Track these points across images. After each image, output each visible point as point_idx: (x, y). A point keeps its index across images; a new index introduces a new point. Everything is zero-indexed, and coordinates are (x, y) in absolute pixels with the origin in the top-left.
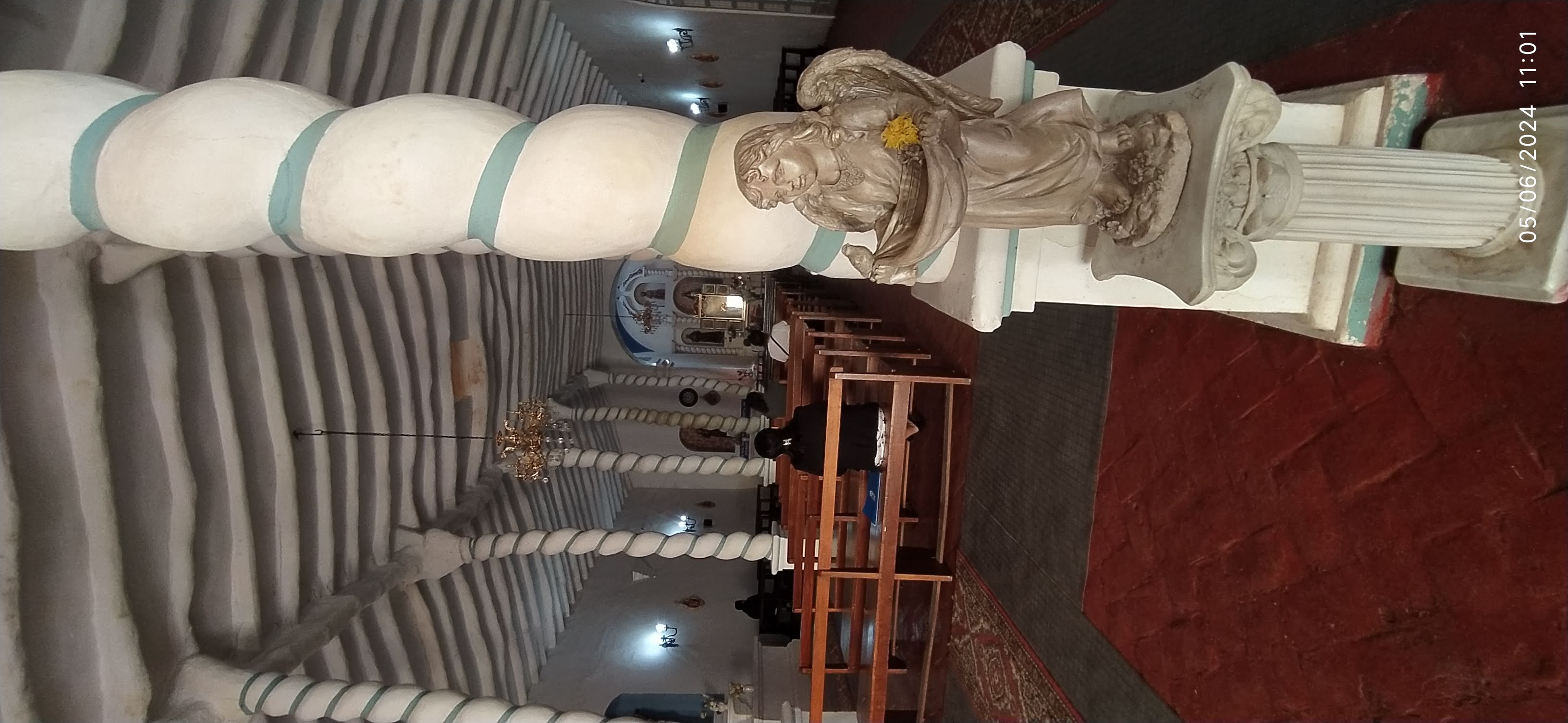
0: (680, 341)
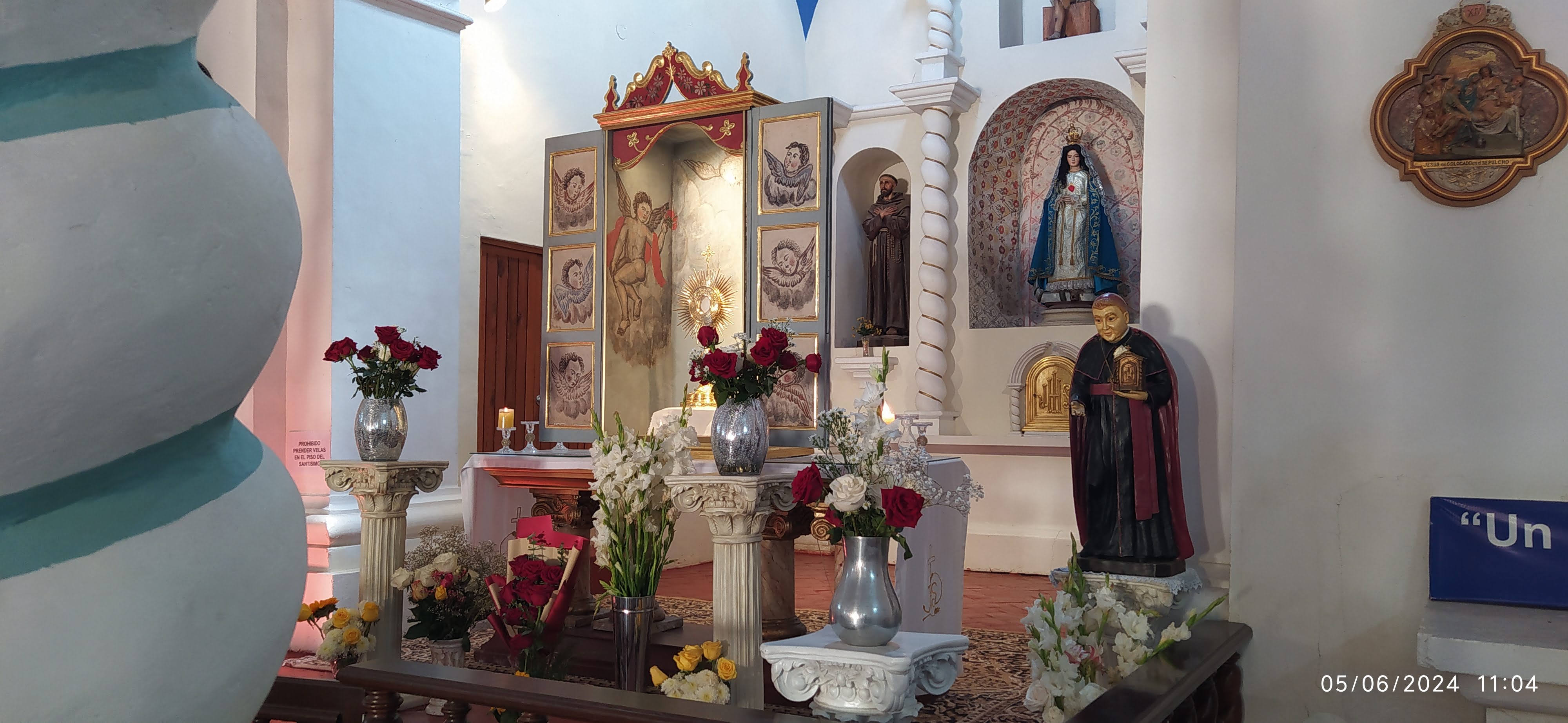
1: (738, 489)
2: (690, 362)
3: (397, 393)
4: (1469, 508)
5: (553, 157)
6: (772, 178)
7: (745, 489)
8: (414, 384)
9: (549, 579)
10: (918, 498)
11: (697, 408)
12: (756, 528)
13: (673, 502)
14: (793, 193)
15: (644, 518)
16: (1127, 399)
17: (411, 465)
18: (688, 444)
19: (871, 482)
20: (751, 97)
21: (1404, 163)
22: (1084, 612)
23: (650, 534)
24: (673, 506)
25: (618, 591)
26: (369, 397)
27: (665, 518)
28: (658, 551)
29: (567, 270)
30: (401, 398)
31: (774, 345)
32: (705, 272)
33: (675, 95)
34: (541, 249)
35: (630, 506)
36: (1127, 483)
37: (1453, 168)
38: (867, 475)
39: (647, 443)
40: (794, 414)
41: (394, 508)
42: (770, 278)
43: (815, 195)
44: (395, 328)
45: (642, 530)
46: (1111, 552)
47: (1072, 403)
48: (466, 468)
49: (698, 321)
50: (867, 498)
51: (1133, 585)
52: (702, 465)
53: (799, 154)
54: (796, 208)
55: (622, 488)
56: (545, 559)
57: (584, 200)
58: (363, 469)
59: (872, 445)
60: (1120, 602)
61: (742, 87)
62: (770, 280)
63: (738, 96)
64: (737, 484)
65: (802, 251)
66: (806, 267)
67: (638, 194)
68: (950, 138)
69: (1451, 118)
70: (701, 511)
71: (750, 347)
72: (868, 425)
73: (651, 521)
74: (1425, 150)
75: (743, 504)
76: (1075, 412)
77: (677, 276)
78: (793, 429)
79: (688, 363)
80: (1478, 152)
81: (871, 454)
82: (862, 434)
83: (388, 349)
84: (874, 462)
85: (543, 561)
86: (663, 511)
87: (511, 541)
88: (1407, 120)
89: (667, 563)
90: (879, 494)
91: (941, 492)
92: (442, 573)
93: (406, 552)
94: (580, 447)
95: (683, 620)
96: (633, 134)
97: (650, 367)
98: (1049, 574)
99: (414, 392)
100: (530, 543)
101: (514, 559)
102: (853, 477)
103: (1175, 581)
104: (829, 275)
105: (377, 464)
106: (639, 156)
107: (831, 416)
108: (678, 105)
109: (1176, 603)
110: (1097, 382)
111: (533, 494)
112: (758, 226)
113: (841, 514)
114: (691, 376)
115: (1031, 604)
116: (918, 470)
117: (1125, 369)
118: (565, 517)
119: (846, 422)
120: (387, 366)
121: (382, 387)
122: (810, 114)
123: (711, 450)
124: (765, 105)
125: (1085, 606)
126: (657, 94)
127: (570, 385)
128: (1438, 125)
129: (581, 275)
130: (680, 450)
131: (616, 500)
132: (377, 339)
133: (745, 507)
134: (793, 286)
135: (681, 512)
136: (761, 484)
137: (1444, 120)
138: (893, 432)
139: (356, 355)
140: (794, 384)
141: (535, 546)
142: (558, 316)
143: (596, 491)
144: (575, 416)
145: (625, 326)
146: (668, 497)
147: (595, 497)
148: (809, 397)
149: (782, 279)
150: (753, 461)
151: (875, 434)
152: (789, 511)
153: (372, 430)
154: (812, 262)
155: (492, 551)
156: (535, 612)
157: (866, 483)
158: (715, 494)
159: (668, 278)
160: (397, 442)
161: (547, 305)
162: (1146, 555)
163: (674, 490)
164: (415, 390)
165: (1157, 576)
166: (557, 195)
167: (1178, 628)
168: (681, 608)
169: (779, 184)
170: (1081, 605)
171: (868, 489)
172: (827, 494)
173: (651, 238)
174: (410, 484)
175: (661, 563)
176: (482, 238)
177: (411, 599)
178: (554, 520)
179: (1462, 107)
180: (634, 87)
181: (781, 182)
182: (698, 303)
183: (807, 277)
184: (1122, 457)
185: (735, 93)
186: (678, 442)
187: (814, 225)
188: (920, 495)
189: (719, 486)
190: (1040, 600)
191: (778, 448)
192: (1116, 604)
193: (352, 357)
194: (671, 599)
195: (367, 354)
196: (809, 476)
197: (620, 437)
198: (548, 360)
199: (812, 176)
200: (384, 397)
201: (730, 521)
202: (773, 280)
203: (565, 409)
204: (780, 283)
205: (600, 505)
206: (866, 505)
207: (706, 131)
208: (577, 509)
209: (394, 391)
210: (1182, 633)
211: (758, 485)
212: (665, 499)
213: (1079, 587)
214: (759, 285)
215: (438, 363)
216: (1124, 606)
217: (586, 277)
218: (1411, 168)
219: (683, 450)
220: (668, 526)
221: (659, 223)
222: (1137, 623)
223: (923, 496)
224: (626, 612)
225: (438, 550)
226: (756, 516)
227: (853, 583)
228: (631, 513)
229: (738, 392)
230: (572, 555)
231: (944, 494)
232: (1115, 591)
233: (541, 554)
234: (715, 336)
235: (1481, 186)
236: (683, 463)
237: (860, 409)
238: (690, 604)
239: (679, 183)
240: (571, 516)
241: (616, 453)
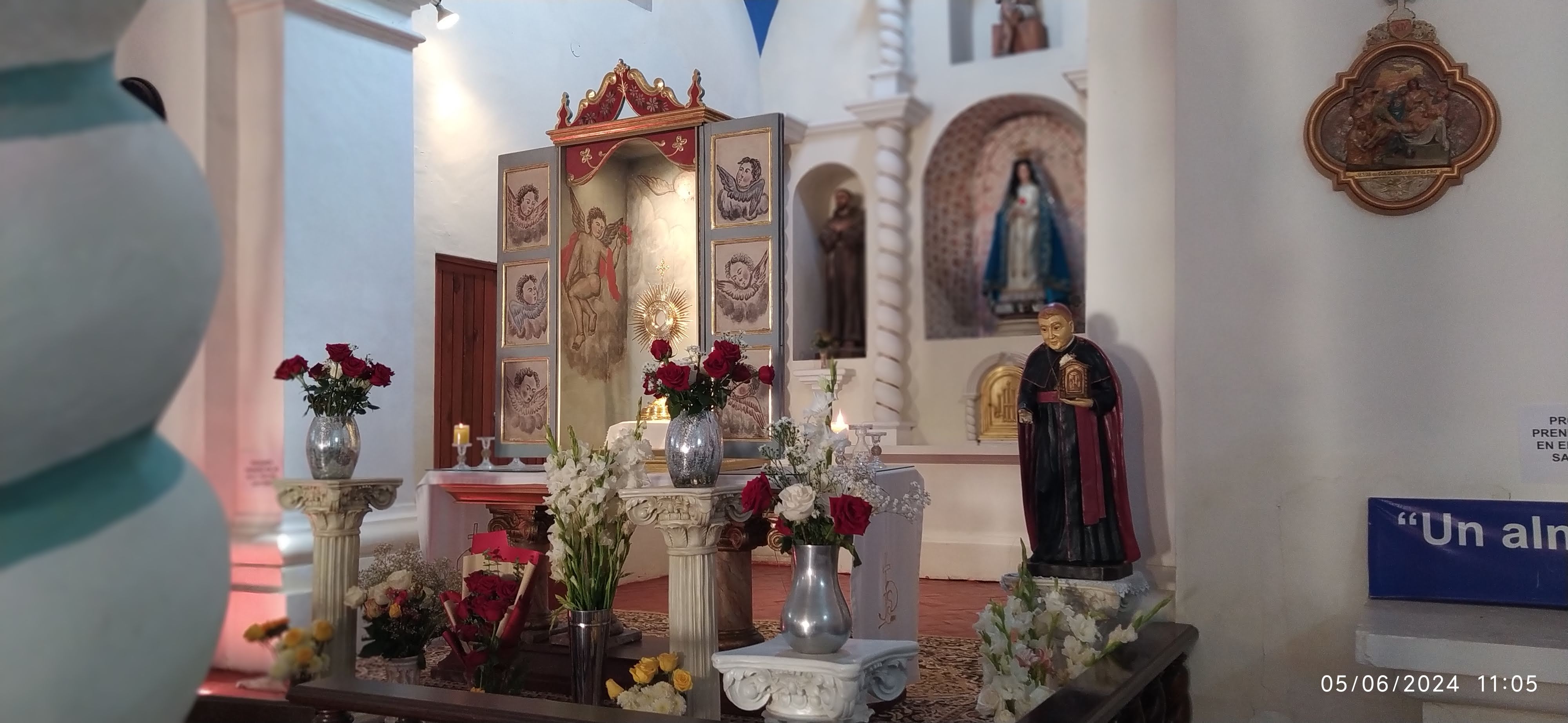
1: (692, 501)
2: (643, 376)
3: (349, 411)
4: (1405, 508)
5: (506, 173)
6: (725, 193)
7: (699, 500)
8: (367, 401)
9: (505, 595)
10: (866, 506)
11: (654, 421)
12: (710, 540)
13: (628, 516)
14: (746, 208)
15: (599, 531)
16: (1073, 407)
17: (363, 483)
18: (643, 457)
19: (820, 490)
20: (702, 114)
21: (1337, 173)
22: (1034, 616)
23: (605, 548)
24: (628, 519)
25: (574, 606)
26: (321, 415)
27: (620, 531)
28: (614, 564)
29: (521, 286)
30: (354, 415)
31: (727, 357)
32: (660, 286)
33: (627, 111)
34: (495, 265)
35: (585, 520)
36: (1074, 489)
37: (1384, 178)
38: (817, 484)
39: (601, 457)
40: (750, 425)
41: (347, 526)
42: (723, 292)
43: (768, 209)
44: (347, 345)
45: (597, 544)
46: (1060, 556)
47: (1020, 411)
48: (421, 486)
49: (653, 335)
50: (816, 507)
51: (1082, 589)
52: (658, 478)
53: (751, 169)
54: (749, 222)
55: (577, 503)
56: (501, 575)
57: (537, 216)
58: (315, 488)
59: (821, 454)
60: (1069, 606)
61: (694, 103)
62: (725, 293)
63: (690, 112)
64: (692, 496)
65: (756, 264)
66: (759, 280)
67: (592, 209)
68: (904, 153)
69: (1382, 129)
70: (657, 524)
71: (704, 359)
72: (817, 435)
73: (606, 535)
74: (1356, 161)
75: (698, 515)
76: (1023, 420)
77: (632, 291)
78: (748, 440)
79: (642, 376)
80: (1408, 162)
81: (819, 463)
82: (811, 443)
83: (340, 367)
84: (822, 471)
85: (498, 576)
86: (618, 524)
87: (466, 557)
88: (1339, 132)
89: (623, 577)
90: (827, 503)
91: (889, 500)
92: (396, 591)
93: (360, 570)
94: (535, 462)
95: (641, 632)
96: (586, 150)
97: (605, 381)
98: (999, 579)
99: (366, 409)
100: (486, 559)
101: (469, 575)
102: (802, 486)
103: (1122, 584)
104: (782, 288)
105: (329, 482)
106: (593, 172)
107: (780, 426)
108: (630, 121)
109: (1125, 606)
110: (1044, 390)
111: (490, 509)
112: (712, 240)
113: (790, 524)
114: (645, 389)
115: (982, 609)
116: (866, 478)
117: (1070, 377)
118: (522, 532)
119: (795, 432)
120: (339, 383)
121: (334, 404)
122: (761, 130)
123: (665, 463)
124: (716, 121)
125: (1035, 610)
126: (609, 111)
127: (526, 400)
128: (1369, 136)
129: (535, 291)
130: (635, 463)
131: (571, 515)
132: (329, 356)
133: (700, 519)
134: (747, 299)
135: (636, 526)
136: (715, 496)
137: (1375, 132)
138: (842, 441)
139: (307, 373)
140: (749, 396)
141: (491, 562)
142: (513, 332)
143: (551, 506)
144: (530, 431)
145: (580, 341)
146: (623, 510)
147: (549, 512)
148: (764, 409)
149: (736, 293)
150: (707, 472)
151: (824, 444)
152: (744, 522)
153: (325, 448)
154: (765, 275)
155: (447, 567)
156: (490, 627)
157: (814, 491)
158: (670, 507)
159: (624, 294)
160: (349, 460)
161: (502, 321)
162: (1094, 559)
163: (628, 503)
164: (367, 408)
165: (1104, 580)
166: (511, 211)
167: (1125, 630)
168: (641, 622)
169: (731, 198)
170: (1031, 609)
171: (816, 498)
172: (777, 504)
173: (605, 253)
174: (363, 502)
175: (616, 577)
176: (437, 255)
177: (365, 618)
178: (510, 536)
179: (1391, 118)
180: (587, 104)
181: (734, 197)
182: (653, 317)
183: (760, 290)
184: (1069, 463)
185: (687, 109)
186: (632, 456)
187: (766, 239)
188: (868, 503)
189: (674, 498)
190: (991, 606)
191: (734, 460)
192: (1065, 608)
193: (303, 375)
194: (631, 613)
195: (318, 371)
196: (758, 486)
197: (574, 451)
198: (503, 376)
199: (764, 191)
200: (336, 415)
201: (685, 532)
202: (727, 293)
203: (521, 424)
204: (734, 297)
205: (555, 520)
206: (816, 514)
207: (658, 146)
208: (534, 524)
209: (346, 409)
210: (1128, 635)
211: (712, 497)
212: (620, 512)
213: (1030, 592)
214: (713, 298)
215: (391, 380)
216: (1073, 610)
217: (540, 293)
218: (1344, 178)
219: (637, 463)
220: (623, 541)
221: (614, 238)
222: (1085, 627)
223: (870, 504)
224: (582, 625)
225: (392, 568)
226: (710, 527)
227: (804, 591)
228: (586, 527)
229: (692, 405)
230: (528, 570)
231: (892, 501)
232: (1064, 595)
233: (496, 569)
234: (669, 350)
235: (1411, 195)
236: (638, 476)
237: (809, 418)
238: (650, 617)
239: (633, 198)
240: (528, 531)
241: (571, 468)
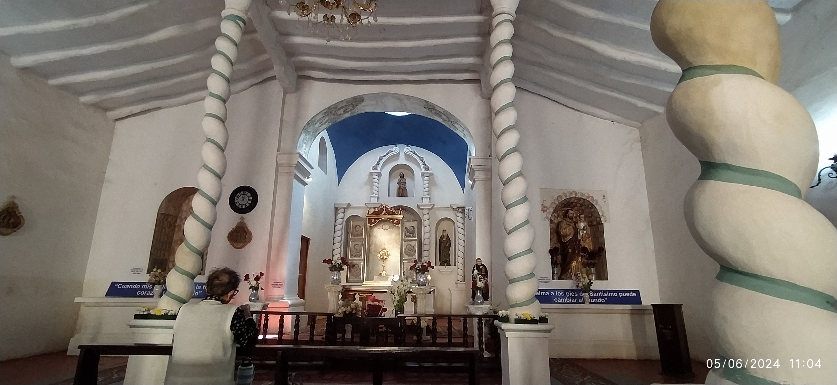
0: (350, 213)
6: (407, 232)
14: (411, 235)
42: (406, 251)
43: (416, 236)
53: (412, 228)
54: (412, 238)
57: (360, 231)
65: (413, 246)
96: (373, 219)
106: (374, 224)
126: (380, 213)
127: (355, 270)
129: (358, 247)
134: (411, 253)
142: (352, 256)
144: (356, 277)
154: (415, 248)
166: (353, 230)
180: (374, 211)
183: (414, 251)
185: (398, 215)
199: (415, 232)
203: (353, 275)
214: (403, 252)
